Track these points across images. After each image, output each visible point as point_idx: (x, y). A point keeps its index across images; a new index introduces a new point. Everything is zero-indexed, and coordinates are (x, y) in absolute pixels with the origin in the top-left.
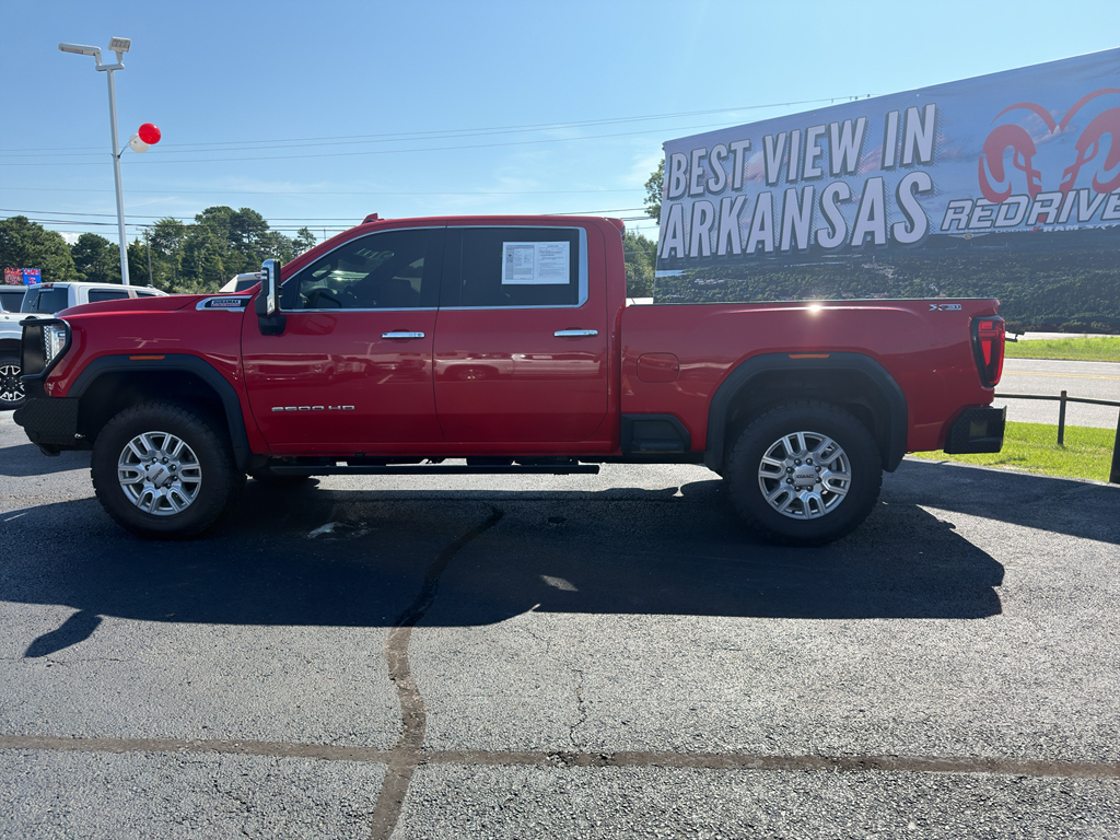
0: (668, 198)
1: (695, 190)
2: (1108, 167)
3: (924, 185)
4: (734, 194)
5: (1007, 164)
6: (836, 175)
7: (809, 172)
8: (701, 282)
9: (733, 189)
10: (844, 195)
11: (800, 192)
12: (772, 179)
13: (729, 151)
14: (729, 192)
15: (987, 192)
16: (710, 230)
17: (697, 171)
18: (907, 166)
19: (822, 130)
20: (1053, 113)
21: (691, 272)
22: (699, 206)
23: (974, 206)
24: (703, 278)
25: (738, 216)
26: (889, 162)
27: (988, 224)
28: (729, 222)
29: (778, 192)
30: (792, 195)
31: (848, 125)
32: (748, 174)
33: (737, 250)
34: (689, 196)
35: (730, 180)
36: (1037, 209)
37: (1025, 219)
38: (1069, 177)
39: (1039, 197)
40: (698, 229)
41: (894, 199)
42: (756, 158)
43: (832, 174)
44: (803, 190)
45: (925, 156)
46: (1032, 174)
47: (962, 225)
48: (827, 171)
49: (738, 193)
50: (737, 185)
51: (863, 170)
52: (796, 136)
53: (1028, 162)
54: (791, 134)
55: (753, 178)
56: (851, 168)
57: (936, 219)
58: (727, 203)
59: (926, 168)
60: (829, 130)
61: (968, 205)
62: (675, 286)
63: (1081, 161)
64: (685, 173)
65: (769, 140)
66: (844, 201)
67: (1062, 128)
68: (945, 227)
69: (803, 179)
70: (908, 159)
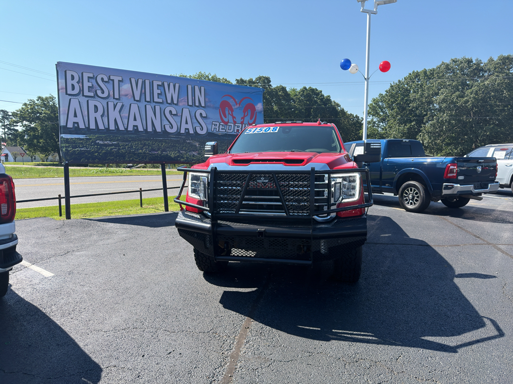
0: (67, 94)
1: (86, 93)
2: (251, 119)
3: (204, 115)
4: (116, 101)
5: (227, 113)
6: (169, 104)
7: (156, 99)
8: (101, 142)
9: (114, 98)
10: (174, 112)
11: (153, 107)
12: (137, 98)
13: (109, 79)
14: (111, 99)
15: (223, 121)
16: (102, 116)
17: (87, 84)
18: (197, 106)
19: (160, 83)
20: (237, 100)
21: (93, 137)
22: (92, 103)
23: (220, 125)
24: (102, 140)
25: (120, 112)
26: (190, 103)
27: (224, 131)
28: (114, 114)
29: (142, 105)
30: (149, 107)
31: (172, 85)
32: (122, 93)
33: (122, 128)
34: (83, 95)
35: (111, 93)
36: (236, 128)
37: (234, 130)
38: (242, 120)
39: (236, 125)
40: (92, 115)
41: (194, 117)
42: (126, 87)
43: (167, 103)
44: (155, 107)
45: (203, 105)
46: (234, 117)
47: (217, 130)
48: (165, 101)
49: (117, 101)
50: (117, 96)
51: (180, 104)
52: (147, 82)
53: (232, 113)
54: (145, 81)
55: (126, 95)
56: (175, 102)
57: (210, 127)
58: (111, 105)
59: (203, 109)
60: (163, 84)
61: (218, 124)
62: (82, 143)
63: (245, 116)
64: (78, 82)
65: (133, 80)
66: (174, 115)
67: (239, 105)
68: (213, 130)
69: (154, 102)
70: (197, 104)
